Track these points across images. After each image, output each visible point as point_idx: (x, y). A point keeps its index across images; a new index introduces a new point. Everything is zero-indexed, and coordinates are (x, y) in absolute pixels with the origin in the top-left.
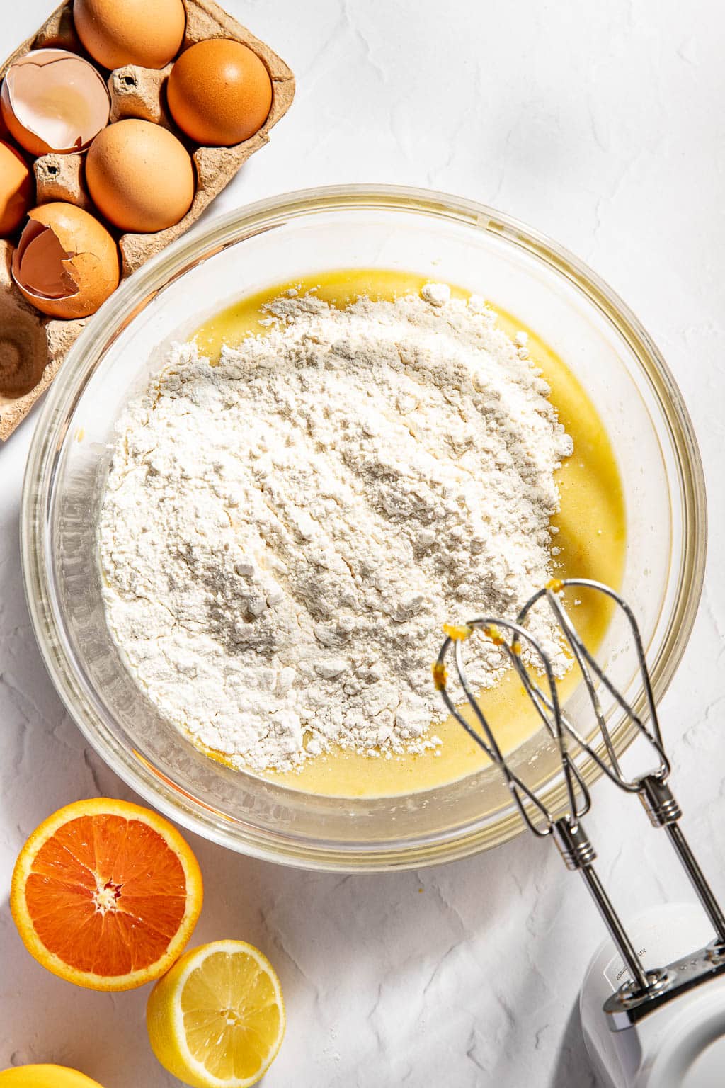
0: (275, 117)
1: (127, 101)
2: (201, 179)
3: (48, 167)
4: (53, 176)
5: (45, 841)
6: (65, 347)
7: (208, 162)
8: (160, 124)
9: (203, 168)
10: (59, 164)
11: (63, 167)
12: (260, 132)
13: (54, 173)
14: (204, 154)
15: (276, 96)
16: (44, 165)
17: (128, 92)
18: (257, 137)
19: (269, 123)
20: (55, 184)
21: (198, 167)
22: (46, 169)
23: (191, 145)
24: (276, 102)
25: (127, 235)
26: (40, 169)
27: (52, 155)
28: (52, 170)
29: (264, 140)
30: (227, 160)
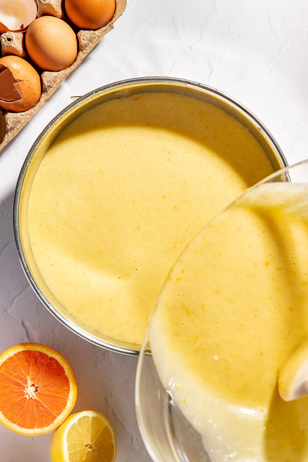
0: (117, 16)
1: (45, 7)
2: (81, 45)
3: (7, 38)
4: (9, 42)
5: (8, 358)
6: (14, 126)
7: (84, 38)
8: (62, 19)
9: (82, 40)
10: (12, 37)
11: (14, 38)
12: (110, 23)
13: (10, 41)
14: (82, 33)
15: (117, 6)
16: (5, 37)
17: (46, 3)
18: (108, 26)
19: (114, 19)
20: (11, 47)
21: (79, 40)
22: (6, 39)
23: (76, 29)
24: (117, 9)
25: (45, 72)
26: (3, 39)
27: (9, 32)
28: (9, 40)
29: (111, 27)
30: (93, 36)
